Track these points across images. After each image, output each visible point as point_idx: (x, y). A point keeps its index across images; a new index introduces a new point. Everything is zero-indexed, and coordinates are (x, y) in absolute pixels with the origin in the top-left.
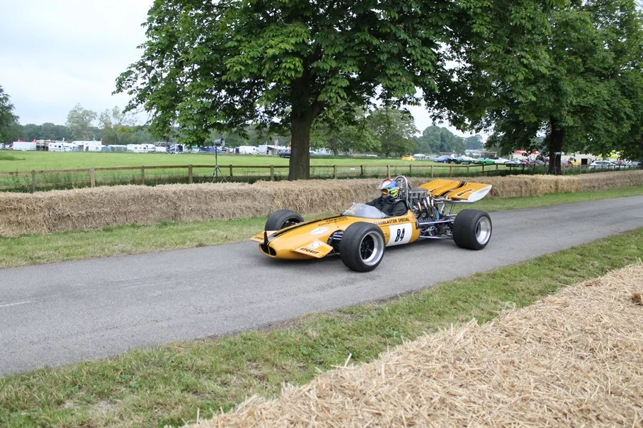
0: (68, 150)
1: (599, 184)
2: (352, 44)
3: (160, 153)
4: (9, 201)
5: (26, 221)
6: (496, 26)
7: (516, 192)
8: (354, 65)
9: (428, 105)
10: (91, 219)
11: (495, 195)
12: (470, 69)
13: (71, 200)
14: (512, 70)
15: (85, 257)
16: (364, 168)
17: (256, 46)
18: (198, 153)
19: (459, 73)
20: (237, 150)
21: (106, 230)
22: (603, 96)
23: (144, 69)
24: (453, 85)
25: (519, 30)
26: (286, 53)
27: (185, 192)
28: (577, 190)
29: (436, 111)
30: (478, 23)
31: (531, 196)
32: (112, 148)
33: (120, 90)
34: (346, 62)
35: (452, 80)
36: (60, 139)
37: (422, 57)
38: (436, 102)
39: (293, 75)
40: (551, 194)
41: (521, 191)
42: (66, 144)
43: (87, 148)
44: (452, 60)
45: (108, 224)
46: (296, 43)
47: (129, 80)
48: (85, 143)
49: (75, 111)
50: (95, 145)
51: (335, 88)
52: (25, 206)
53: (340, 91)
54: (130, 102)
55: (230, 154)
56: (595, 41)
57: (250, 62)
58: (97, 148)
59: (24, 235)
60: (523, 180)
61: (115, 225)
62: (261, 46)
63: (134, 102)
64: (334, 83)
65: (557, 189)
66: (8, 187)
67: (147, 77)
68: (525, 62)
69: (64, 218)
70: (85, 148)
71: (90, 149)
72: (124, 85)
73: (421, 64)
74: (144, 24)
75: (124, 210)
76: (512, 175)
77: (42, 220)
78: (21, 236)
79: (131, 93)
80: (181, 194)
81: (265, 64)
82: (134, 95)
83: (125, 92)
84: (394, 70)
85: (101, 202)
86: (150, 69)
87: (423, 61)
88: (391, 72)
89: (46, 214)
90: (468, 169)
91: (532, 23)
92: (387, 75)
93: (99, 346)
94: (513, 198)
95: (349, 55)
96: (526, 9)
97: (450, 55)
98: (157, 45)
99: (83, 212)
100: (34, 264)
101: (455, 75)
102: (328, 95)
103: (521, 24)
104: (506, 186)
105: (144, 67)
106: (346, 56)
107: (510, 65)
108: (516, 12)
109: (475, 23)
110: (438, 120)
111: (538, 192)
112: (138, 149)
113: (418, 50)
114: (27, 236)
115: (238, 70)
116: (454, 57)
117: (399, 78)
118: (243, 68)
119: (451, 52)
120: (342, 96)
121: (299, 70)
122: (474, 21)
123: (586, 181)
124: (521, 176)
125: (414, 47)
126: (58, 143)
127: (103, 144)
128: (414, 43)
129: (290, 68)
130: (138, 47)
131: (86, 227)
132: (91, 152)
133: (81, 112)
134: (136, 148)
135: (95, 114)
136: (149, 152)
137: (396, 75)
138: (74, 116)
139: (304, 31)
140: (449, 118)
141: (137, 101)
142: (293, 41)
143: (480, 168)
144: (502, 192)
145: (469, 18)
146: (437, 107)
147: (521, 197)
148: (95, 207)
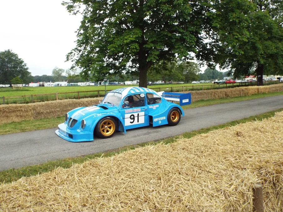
0: (53, 86)
1: (280, 89)
2: (160, 36)
3: (92, 86)
4: (16, 107)
5: (24, 115)
6: (223, 22)
7: (238, 95)
8: (161, 45)
9: (197, 59)
10: (52, 113)
11: (228, 96)
12: (214, 42)
13: (43, 106)
14: (230, 42)
15: (45, 128)
16: (172, 88)
17: (120, 39)
18: (108, 85)
19: (210, 44)
20: (124, 83)
21: (58, 118)
22: (281, 49)
23: (78, 51)
24: (208, 50)
25: (234, 23)
26: (132, 42)
27: (91, 101)
28: (268, 92)
29: (201, 62)
30: (215, 22)
31: (245, 96)
32: (71, 84)
33: (68, 60)
34: (157, 44)
35: (207, 47)
36: (49, 81)
37: (190, 39)
38: (200, 58)
39: (135, 51)
40: (255, 94)
41: (240, 94)
42: (52, 83)
43: (61, 85)
44: (206, 39)
45: (59, 115)
46: (136, 37)
47: (71, 56)
48: (60, 83)
49: (55, 69)
50: (64, 84)
51: (153, 55)
52: (23, 109)
53: (155, 57)
54: (73, 65)
55: (122, 85)
56: (272, 24)
57: (117, 47)
58: (65, 85)
59: (23, 121)
60: (241, 89)
61: (62, 115)
62: (122, 39)
63: (74, 65)
64: (153, 53)
65: (258, 92)
66: (21, 102)
67: (79, 54)
68: (236, 37)
69: (40, 113)
70: (60, 85)
71: (62, 85)
72: (69, 58)
73: (190, 43)
74: (76, 32)
75: (66, 109)
76: (237, 87)
77: (31, 115)
78: (22, 121)
79: (72, 61)
80: (90, 102)
81: (124, 47)
82: (74, 62)
83: (70, 61)
84: (178, 46)
85: (55, 106)
86: (80, 51)
87: (191, 41)
88: (177, 47)
89: (32, 112)
90: (219, 86)
91: (238, 19)
92: (175, 48)
93: (38, 160)
94: (236, 97)
95: (159, 41)
96: (235, 13)
97: (205, 37)
98: (81, 40)
99: (48, 111)
100: (23, 132)
101: (208, 45)
102: (151, 58)
103: (233, 20)
104: (233, 92)
105: (78, 50)
106: (158, 41)
107: (229, 39)
108: (231, 15)
109: (213, 22)
110: (202, 65)
111: (249, 94)
112: (83, 84)
113: (188, 36)
114: (25, 121)
115: (113, 50)
116: (207, 37)
117: (180, 49)
118: (114, 49)
119: (206, 35)
120: (156, 58)
121: (137, 48)
122: (213, 21)
123: (273, 87)
124: (241, 87)
125: (186, 35)
126: (48, 83)
127: (68, 83)
128: (186, 34)
129: (133, 48)
130: (75, 42)
131: (50, 117)
132: (63, 86)
133: (57, 70)
134: (82, 84)
135: (64, 70)
136: (87, 86)
137: (179, 48)
138: (55, 72)
139: (139, 32)
140: (207, 64)
141: (75, 64)
142: (134, 36)
143: (225, 85)
144: (231, 95)
145: (211, 20)
146: (201, 60)
147: (240, 97)
148: (53, 108)
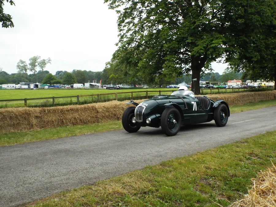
3: (25, 89)
18: (48, 89)
20: (72, 87)
55: (68, 89)
134: (8, 86)
136: (17, 89)
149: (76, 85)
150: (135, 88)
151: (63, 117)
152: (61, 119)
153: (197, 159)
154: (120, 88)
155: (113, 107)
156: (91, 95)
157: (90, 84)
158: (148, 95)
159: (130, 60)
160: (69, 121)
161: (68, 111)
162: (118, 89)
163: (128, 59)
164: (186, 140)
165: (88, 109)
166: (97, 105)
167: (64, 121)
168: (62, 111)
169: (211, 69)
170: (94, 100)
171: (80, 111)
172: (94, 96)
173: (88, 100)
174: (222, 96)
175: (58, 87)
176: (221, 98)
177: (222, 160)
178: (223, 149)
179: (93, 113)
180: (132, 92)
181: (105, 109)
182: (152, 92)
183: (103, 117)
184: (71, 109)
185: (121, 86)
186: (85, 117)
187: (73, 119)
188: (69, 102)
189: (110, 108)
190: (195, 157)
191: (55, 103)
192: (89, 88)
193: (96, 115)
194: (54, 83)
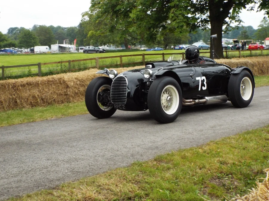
20: (32, 51)
55: (27, 54)
149: (38, 49)
150: (128, 50)
151: (16, 95)
152: (13, 99)
153: (209, 151)
154: (104, 51)
155: (91, 78)
156: (59, 62)
157: (60, 47)
158: (146, 60)
159: (117, 8)
160: (25, 101)
161: (23, 86)
162: (101, 52)
163: (114, 6)
164: (196, 124)
165: (53, 82)
166: (66, 76)
167: (18, 101)
168: (14, 86)
169: (240, 21)
170: (64, 69)
171: (40, 85)
172: (63, 64)
173: (55, 69)
174: (254, 61)
175: (11, 52)
176: (253, 63)
177: (245, 152)
178: (248, 137)
179: (60, 88)
180: (121, 57)
181: (78, 82)
182: (152, 56)
183: (76, 94)
184: (27, 84)
185: (106, 47)
186: (48, 94)
187: (31, 98)
188: (27, 73)
189: (86, 81)
190: (206, 148)
191: (5, 76)
192: (58, 52)
193: (65, 92)
194: (5, 46)
